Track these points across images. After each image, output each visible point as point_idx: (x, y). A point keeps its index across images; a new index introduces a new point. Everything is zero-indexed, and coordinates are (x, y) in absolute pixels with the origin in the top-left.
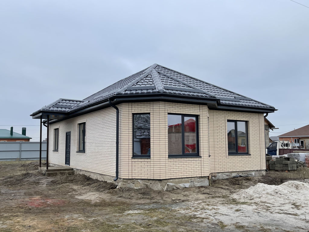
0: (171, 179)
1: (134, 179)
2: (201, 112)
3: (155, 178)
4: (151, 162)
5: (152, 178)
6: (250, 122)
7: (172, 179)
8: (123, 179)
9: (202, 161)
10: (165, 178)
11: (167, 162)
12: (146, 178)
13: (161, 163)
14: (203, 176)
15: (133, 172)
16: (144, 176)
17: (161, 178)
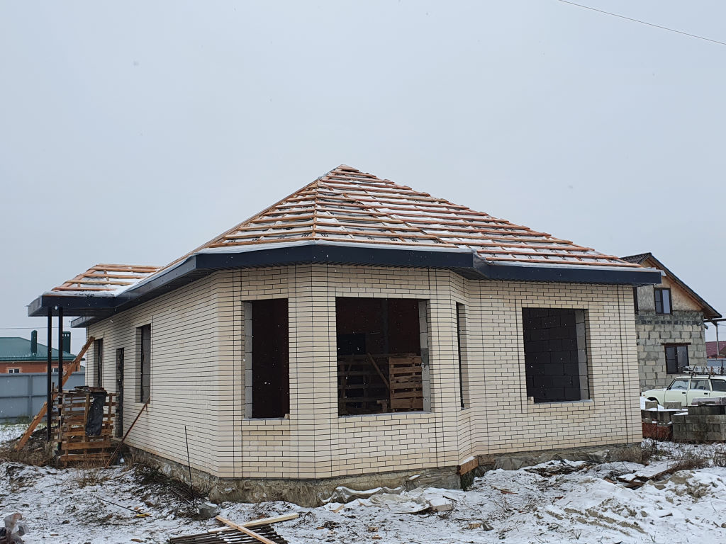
0: (347, 476)
1: (248, 478)
2: (435, 292)
3: (301, 476)
4: (292, 433)
5: (295, 476)
6: (590, 311)
7: (351, 476)
8: (220, 478)
9: (438, 425)
10: (328, 475)
11: (337, 431)
12: (279, 475)
13: (317, 433)
14: (440, 465)
15: (244, 459)
16: (272, 469)
17: (319, 476)
